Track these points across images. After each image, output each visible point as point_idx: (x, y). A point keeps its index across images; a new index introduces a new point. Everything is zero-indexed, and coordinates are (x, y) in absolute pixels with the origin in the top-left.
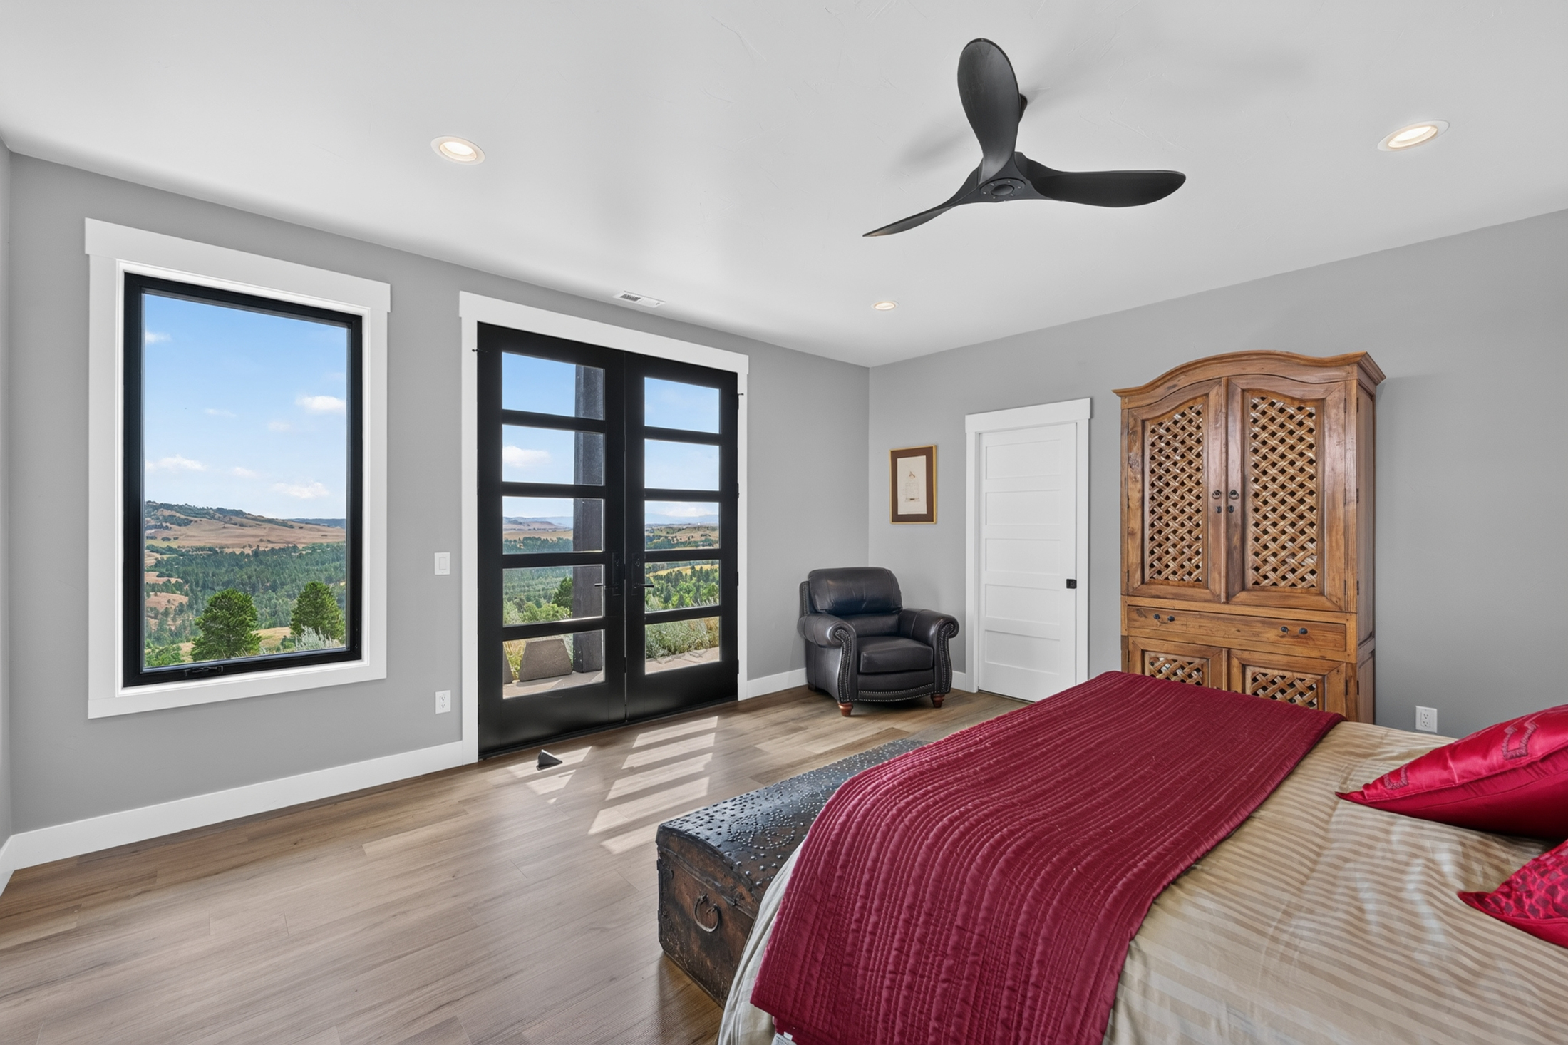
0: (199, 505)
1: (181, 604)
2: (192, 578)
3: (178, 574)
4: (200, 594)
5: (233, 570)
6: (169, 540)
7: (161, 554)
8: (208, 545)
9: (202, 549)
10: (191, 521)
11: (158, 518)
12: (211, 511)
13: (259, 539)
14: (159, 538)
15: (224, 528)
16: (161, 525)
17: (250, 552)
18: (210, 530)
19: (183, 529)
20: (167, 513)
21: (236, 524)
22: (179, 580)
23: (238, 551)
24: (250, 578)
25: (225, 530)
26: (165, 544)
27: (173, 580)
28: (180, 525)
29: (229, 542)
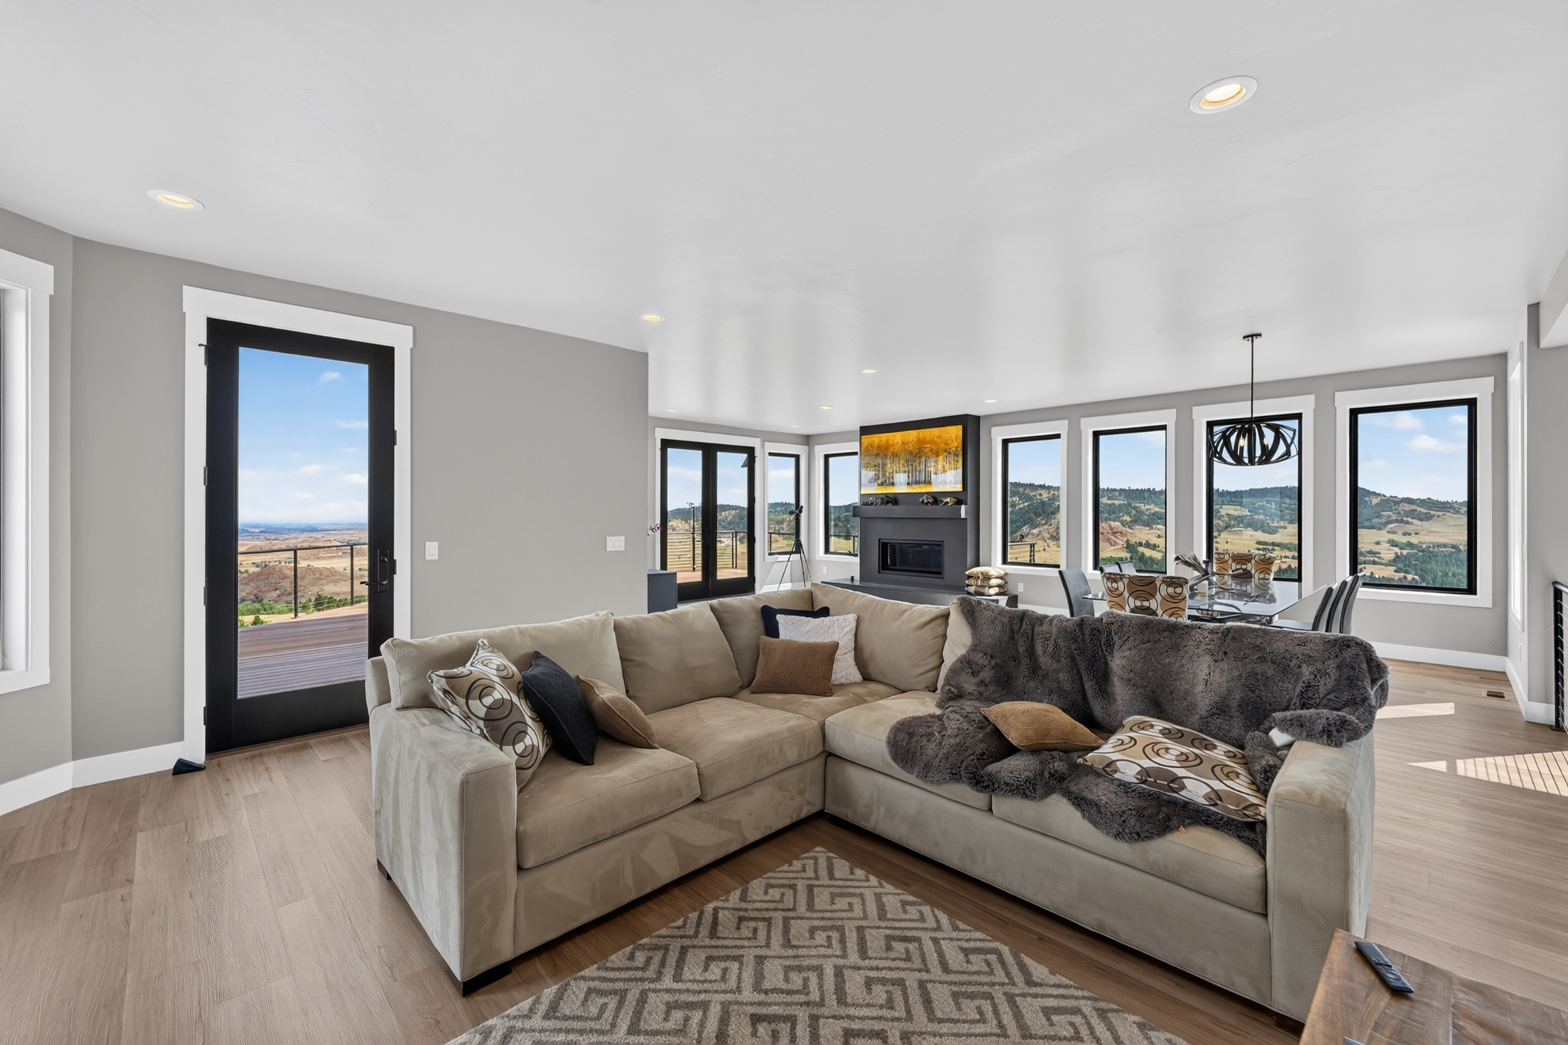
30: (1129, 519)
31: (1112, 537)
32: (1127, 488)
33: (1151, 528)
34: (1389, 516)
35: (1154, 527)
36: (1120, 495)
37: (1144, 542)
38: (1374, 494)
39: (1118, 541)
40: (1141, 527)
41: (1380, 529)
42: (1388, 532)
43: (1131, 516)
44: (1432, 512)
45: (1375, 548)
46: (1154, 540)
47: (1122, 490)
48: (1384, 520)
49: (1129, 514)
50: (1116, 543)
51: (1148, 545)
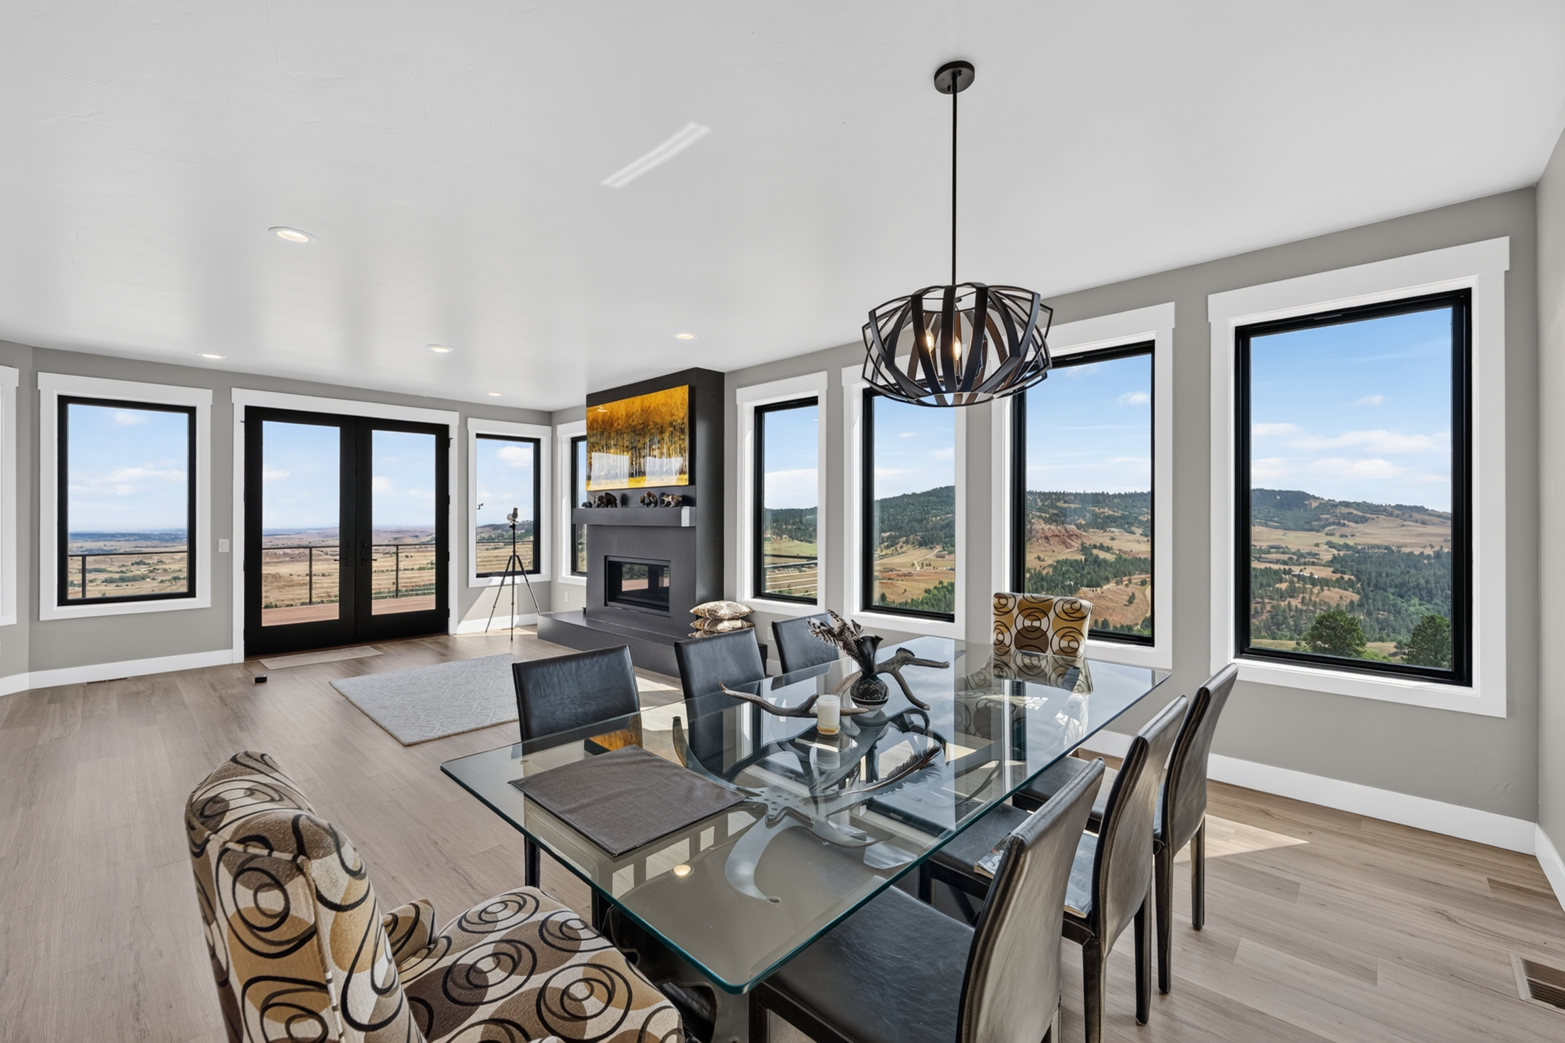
0: (1376, 502)
1: (1352, 602)
2: (1365, 578)
3: (1352, 571)
4: (1371, 595)
5: (1409, 572)
6: (1346, 536)
7: (1338, 550)
8: (1386, 544)
9: (1378, 547)
10: (1369, 518)
11: (1337, 516)
12: (1389, 508)
13: (1442, 539)
14: (1338, 534)
15: (1403, 525)
16: (1340, 522)
17: (1432, 553)
18: (1388, 528)
19: (1361, 527)
20: (1344, 510)
21: (1417, 522)
22: (1353, 577)
23: (1417, 552)
24: (1427, 582)
25: (1404, 528)
26: (1342, 541)
27: (1346, 577)
28: (1357, 522)
29: (1407, 541)
30: (1084, 522)
31: (1068, 540)
32: (1082, 492)
33: (1105, 531)
34: (1327, 520)
35: (1108, 530)
36: (1075, 498)
37: (1098, 545)
38: (1313, 497)
39: (1073, 543)
40: (1094, 530)
41: (1318, 531)
42: (1327, 534)
43: (1085, 520)
44: (1369, 515)
45: (1315, 550)
46: (1107, 543)
47: (1076, 495)
48: (1322, 523)
49: (1084, 517)
50: (1071, 546)
51: (1102, 547)
